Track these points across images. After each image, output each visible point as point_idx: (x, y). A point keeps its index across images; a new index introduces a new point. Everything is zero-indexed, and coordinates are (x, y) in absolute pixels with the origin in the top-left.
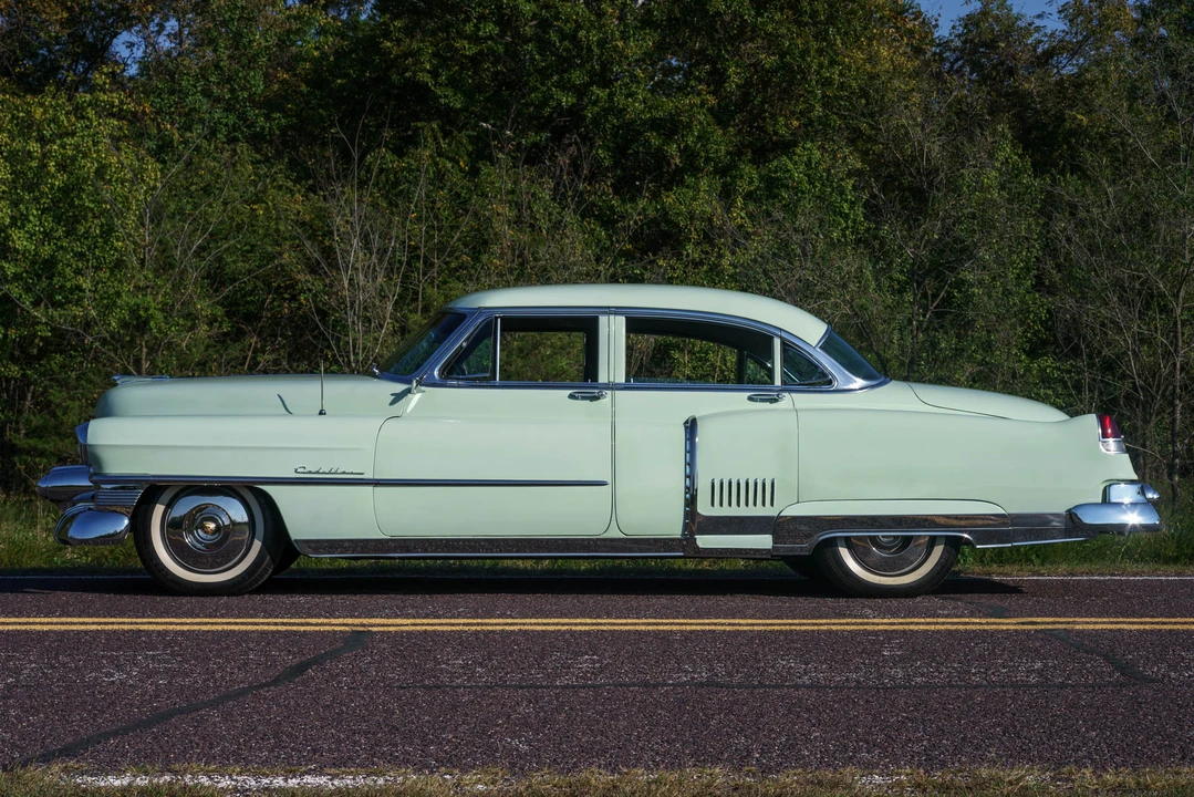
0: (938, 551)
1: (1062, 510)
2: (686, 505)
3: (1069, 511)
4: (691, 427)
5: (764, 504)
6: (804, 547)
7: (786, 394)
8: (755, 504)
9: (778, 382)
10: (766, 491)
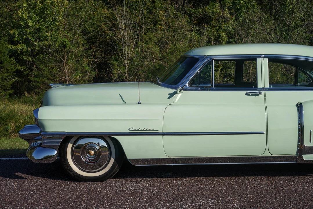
2: (299, 142)
4: (300, 107)
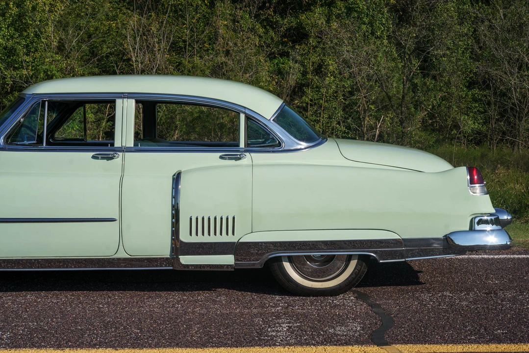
0: (353, 263)
1: (441, 235)
2: (173, 235)
3: (445, 236)
4: (177, 179)
5: (227, 234)
6: (257, 263)
7: (247, 154)
8: (221, 234)
9: (242, 145)
10: (229, 224)
